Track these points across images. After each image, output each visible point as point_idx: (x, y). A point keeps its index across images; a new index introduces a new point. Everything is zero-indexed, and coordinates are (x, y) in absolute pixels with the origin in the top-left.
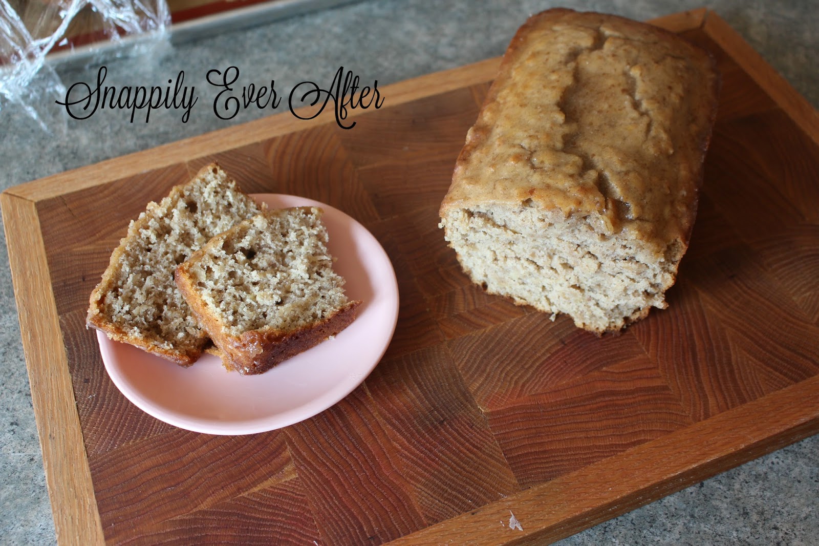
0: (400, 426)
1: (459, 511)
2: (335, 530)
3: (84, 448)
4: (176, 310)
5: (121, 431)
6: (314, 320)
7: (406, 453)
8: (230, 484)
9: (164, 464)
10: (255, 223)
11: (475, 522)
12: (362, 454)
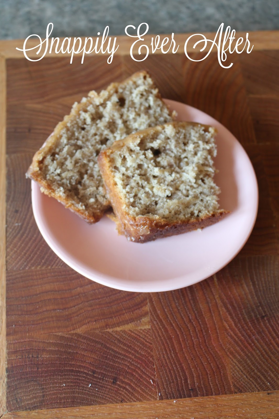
0: (232, 311)
1: (259, 388)
2: (168, 376)
3: (5, 262)
4: (92, 180)
5: (33, 257)
6: (191, 217)
7: (232, 333)
8: (101, 319)
9: (58, 291)
10: (166, 130)
11: (269, 401)
12: (200, 324)
